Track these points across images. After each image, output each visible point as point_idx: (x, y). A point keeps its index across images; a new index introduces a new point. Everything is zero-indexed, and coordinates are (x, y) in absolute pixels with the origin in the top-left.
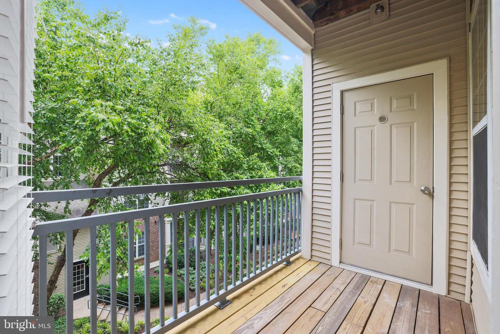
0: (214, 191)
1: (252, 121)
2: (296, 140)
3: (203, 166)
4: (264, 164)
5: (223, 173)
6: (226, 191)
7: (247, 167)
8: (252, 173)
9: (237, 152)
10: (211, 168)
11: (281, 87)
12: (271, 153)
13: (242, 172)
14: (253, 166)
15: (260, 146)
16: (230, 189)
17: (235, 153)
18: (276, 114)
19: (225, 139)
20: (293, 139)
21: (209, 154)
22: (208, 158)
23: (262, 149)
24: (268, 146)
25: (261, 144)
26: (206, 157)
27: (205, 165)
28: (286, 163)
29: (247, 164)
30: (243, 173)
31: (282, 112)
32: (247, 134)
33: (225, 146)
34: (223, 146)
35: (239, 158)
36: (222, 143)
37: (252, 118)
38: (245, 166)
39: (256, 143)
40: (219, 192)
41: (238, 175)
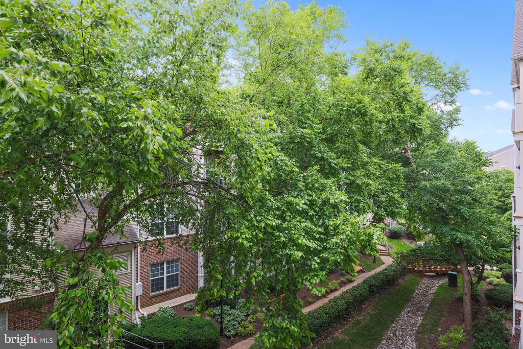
0: (256, 223)
1: (308, 119)
2: (365, 148)
3: (239, 186)
4: (329, 181)
5: (268, 195)
6: (274, 224)
7: (303, 186)
8: (311, 196)
9: (289, 163)
10: (253, 189)
11: (346, 74)
12: (335, 164)
13: (296, 193)
14: (313, 185)
15: (319, 155)
16: (280, 222)
17: (286, 165)
18: (342, 110)
19: (272, 145)
20: (361, 147)
21: (248, 165)
22: (246, 172)
23: (322, 159)
24: (330, 155)
25: (320, 152)
26: (243, 172)
27: (242, 183)
28: (353, 179)
29: (304, 182)
30: (298, 195)
31: (350, 107)
32: (303, 137)
33: (273, 155)
34: (270, 155)
35: (292, 172)
36: (268, 151)
37: (310, 115)
38: (301, 185)
39: (314, 150)
40: (263, 225)
41: (292, 199)
